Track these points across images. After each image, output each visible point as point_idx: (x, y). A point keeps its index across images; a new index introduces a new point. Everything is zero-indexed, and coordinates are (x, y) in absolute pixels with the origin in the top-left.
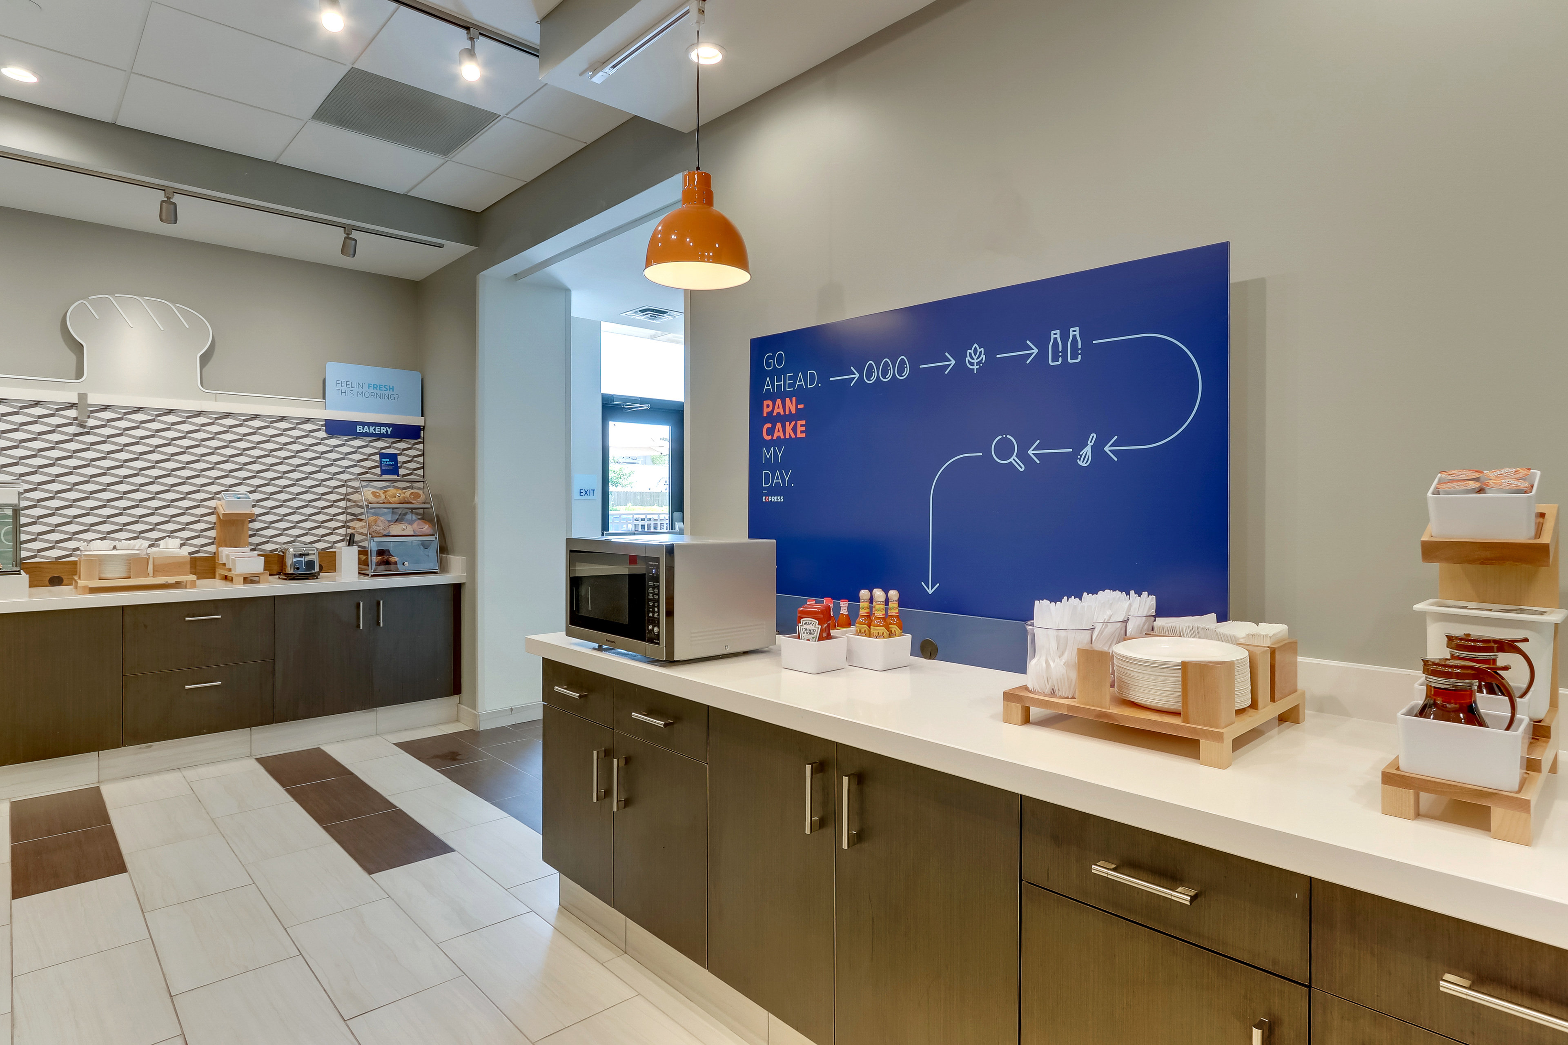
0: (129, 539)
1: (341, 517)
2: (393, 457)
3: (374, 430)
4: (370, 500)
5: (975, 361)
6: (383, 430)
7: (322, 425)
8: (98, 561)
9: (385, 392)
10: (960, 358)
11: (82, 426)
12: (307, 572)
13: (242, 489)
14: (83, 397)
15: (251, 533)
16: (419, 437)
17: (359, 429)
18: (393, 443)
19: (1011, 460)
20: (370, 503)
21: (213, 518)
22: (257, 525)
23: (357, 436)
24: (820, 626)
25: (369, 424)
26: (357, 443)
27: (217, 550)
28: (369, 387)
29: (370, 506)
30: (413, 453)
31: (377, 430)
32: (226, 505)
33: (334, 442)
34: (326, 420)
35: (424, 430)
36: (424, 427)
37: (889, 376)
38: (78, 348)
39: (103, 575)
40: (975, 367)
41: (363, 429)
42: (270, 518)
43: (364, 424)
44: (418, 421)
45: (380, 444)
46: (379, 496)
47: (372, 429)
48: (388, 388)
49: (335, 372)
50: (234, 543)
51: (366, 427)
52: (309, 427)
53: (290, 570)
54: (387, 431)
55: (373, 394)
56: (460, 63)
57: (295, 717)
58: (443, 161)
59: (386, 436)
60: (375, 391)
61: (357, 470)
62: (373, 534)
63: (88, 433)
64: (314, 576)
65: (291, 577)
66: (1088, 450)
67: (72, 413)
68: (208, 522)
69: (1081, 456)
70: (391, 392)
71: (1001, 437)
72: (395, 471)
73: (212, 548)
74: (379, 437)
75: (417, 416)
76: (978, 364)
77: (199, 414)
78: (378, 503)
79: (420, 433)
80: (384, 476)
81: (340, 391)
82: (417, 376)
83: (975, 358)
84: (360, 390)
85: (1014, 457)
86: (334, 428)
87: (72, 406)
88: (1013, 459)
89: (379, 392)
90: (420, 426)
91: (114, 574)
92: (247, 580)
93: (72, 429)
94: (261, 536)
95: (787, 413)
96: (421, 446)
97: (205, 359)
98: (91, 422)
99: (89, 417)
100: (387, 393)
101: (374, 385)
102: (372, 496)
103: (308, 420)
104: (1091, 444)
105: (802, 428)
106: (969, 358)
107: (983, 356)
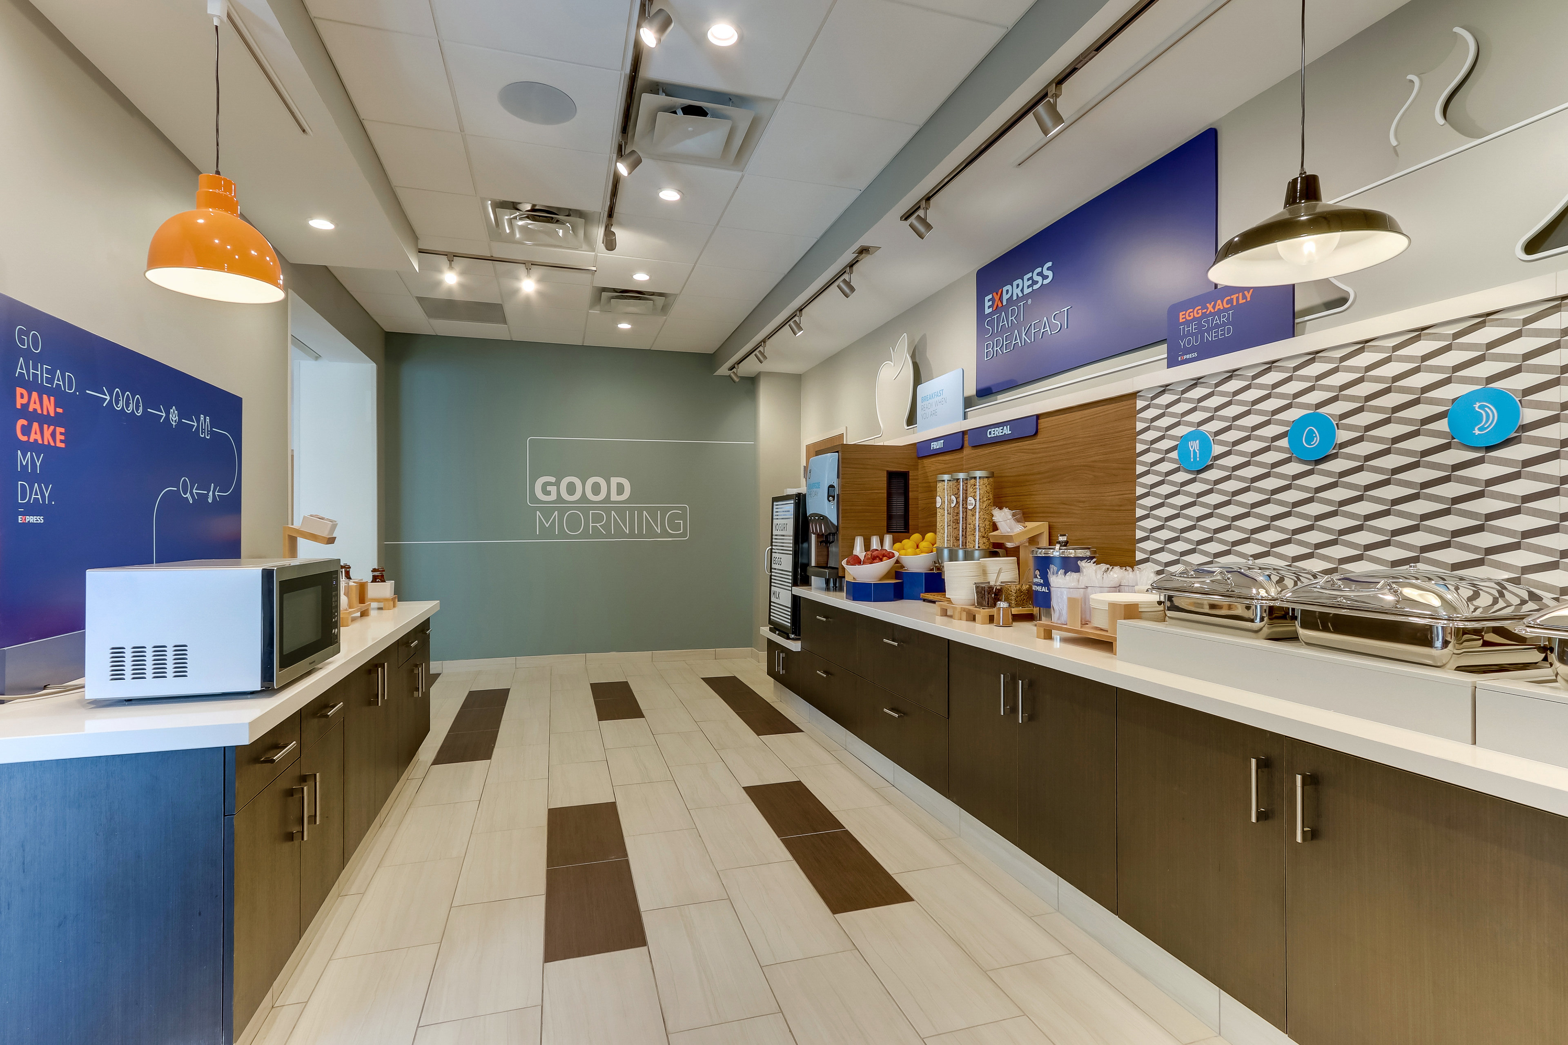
66: (211, 493)
85: (188, 493)
95: (45, 412)
104: (212, 490)
105: (62, 437)
106: (171, 415)
107: (177, 417)
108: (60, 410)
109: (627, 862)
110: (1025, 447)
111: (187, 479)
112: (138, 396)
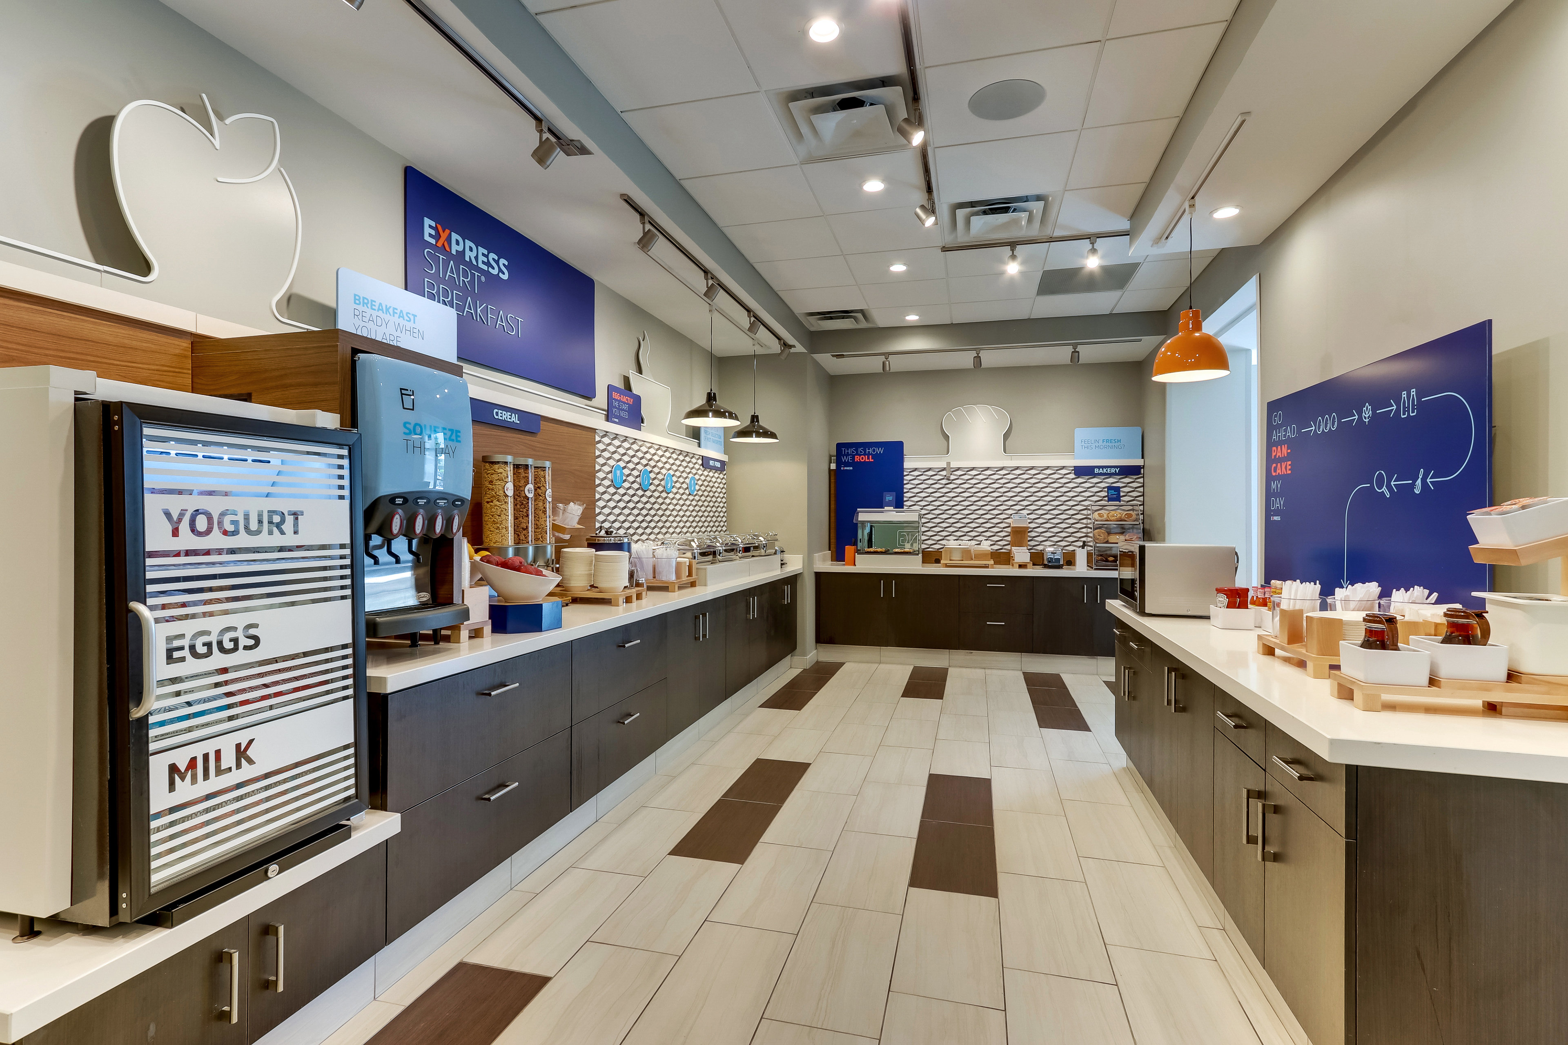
0: (969, 540)
1: (1084, 530)
2: (1118, 489)
3: (1107, 470)
4: (1096, 518)
5: (1367, 416)
6: (1113, 470)
7: (1072, 470)
8: (951, 550)
9: (1115, 444)
10: (1360, 414)
11: (948, 480)
12: (1054, 564)
13: (1025, 512)
14: (949, 464)
15: (1029, 539)
16: (1140, 473)
17: (1096, 471)
18: (1120, 479)
19: (1383, 489)
20: (1097, 521)
21: (1009, 530)
22: (1033, 534)
23: (1095, 475)
24: (1227, 599)
25: (1103, 467)
26: (1095, 480)
27: (1011, 548)
28: (1103, 441)
29: (1096, 523)
30: (1135, 485)
31: (1108, 471)
32: (1016, 522)
33: (1080, 480)
34: (1074, 466)
35: (1144, 468)
36: (1144, 466)
37: (1328, 428)
38: (947, 438)
39: (952, 558)
40: (1367, 420)
41: (1099, 471)
42: (1040, 530)
43: (1099, 467)
44: (1139, 462)
45: (1111, 480)
46: (1103, 516)
47: (1105, 470)
48: (1116, 441)
49: (1081, 434)
50: (1020, 545)
51: (1101, 469)
52: (1064, 472)
53: (1046, 562)
54: (1116, 471)
55: (1106, 446)
56: (1087, 258)
57: (1045, 652)
58: (1121, 293)
59: (1115, 474)
60: (1108, 444)
61: (1095, 499)
62: (1097, 541)
63: (951, 483)
64: (1060, 567)
65: (1046, 566)
66: (1419, 482)
67: (944, 473)
68: (1007, 532)
69: (1416, 485)
70: (1119, 443)
71: (1378, 472)
72: (1118, 498)
73: (1008, 547)
74: (1111, 475)
75: (1138, 458)
76: (1369, 417)
77: (1002, 469)
78: (1101, 521)
79: (1140, 471)
80: (1110, 502)
81: (1083, 447)
82: (1138, 431)
83: (1367, 413)
84: (1097, 445)
85: (1384, 487)
86: (1080, 471)
87: (944, 469)
88: (1384, 489)
89: (1110, 444)
90: (1140, 466)
91: (957, 558)
92: (1020, 566)
93: (944, 482)
94: (1035, 541)
95: (1283, 456)
96: (1141, 480)
97: (1006, 436)
98: (952, 477)
99: (951, 474)
100: (1116, 444)
101: (1107, 440)
102: (1098, 516)
103: (1063, 468)
104: (1420, 477)
105: (1290, 467)
106: (1364, 414)
107: (1370, 412)
108: (1289, 451)
109: (923, 816)
110: (527, 442)
111: (1382, 472)
112: (1334, 414)
